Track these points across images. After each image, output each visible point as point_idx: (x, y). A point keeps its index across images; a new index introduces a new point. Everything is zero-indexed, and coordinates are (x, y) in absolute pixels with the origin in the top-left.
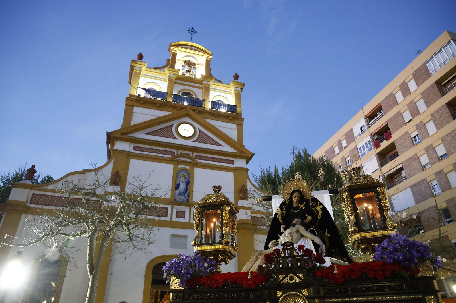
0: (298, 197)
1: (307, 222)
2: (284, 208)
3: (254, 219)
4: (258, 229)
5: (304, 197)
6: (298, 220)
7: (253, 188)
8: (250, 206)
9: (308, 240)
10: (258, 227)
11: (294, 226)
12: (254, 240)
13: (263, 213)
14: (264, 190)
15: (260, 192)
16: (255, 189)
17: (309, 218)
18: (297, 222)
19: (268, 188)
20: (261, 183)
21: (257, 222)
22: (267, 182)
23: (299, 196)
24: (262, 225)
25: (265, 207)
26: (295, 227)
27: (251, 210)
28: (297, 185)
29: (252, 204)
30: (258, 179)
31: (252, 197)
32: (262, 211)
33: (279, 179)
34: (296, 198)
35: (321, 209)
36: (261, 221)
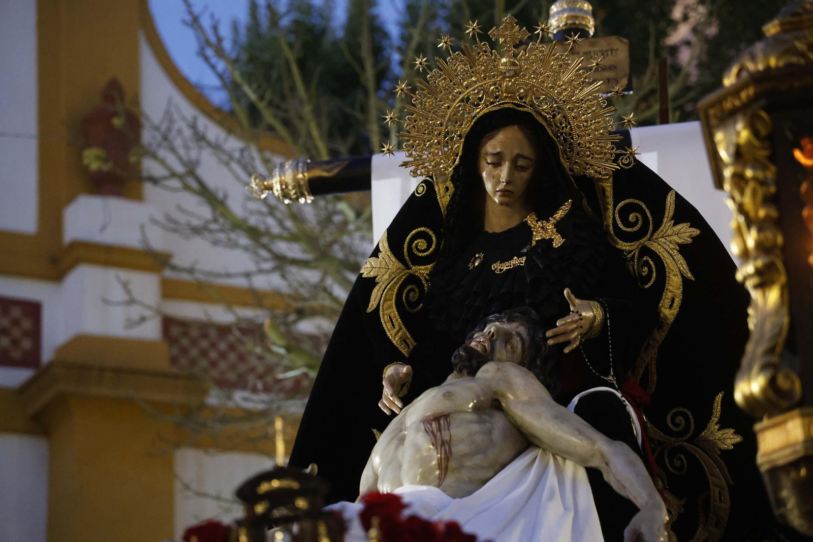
0: (521, 162)
1: (568, 343)
2: (421, 243)
3: (185, 342)
4: (213, 409)
5: (566, 165)
6: (506, 326)
7: (187, 110)
8: (158, 240)
9: (559, 472)
10: (214, 398)
11: (472, 372)
12: (178, 486)
13: (255, 298)
14: (271, 128)
15: (233, 144)
16: (203, 123)
17: (590, 314)
18: (498, 344)
19: (301, 118)
20: (249, 77)
21: (204, 363)
22: (289, 70)
23: (527, 151)
24: (241, 383)
25: (269, 250)
26: (479, 374)
27: (168, 273)
28: (516, 74)
29: (173, 226)
30: (227, 45)
31: (180, 177)
32: (242, 282)
33: (378, 51)
34: (504, 172)
35: (683, 249)
36: (232, 357)
